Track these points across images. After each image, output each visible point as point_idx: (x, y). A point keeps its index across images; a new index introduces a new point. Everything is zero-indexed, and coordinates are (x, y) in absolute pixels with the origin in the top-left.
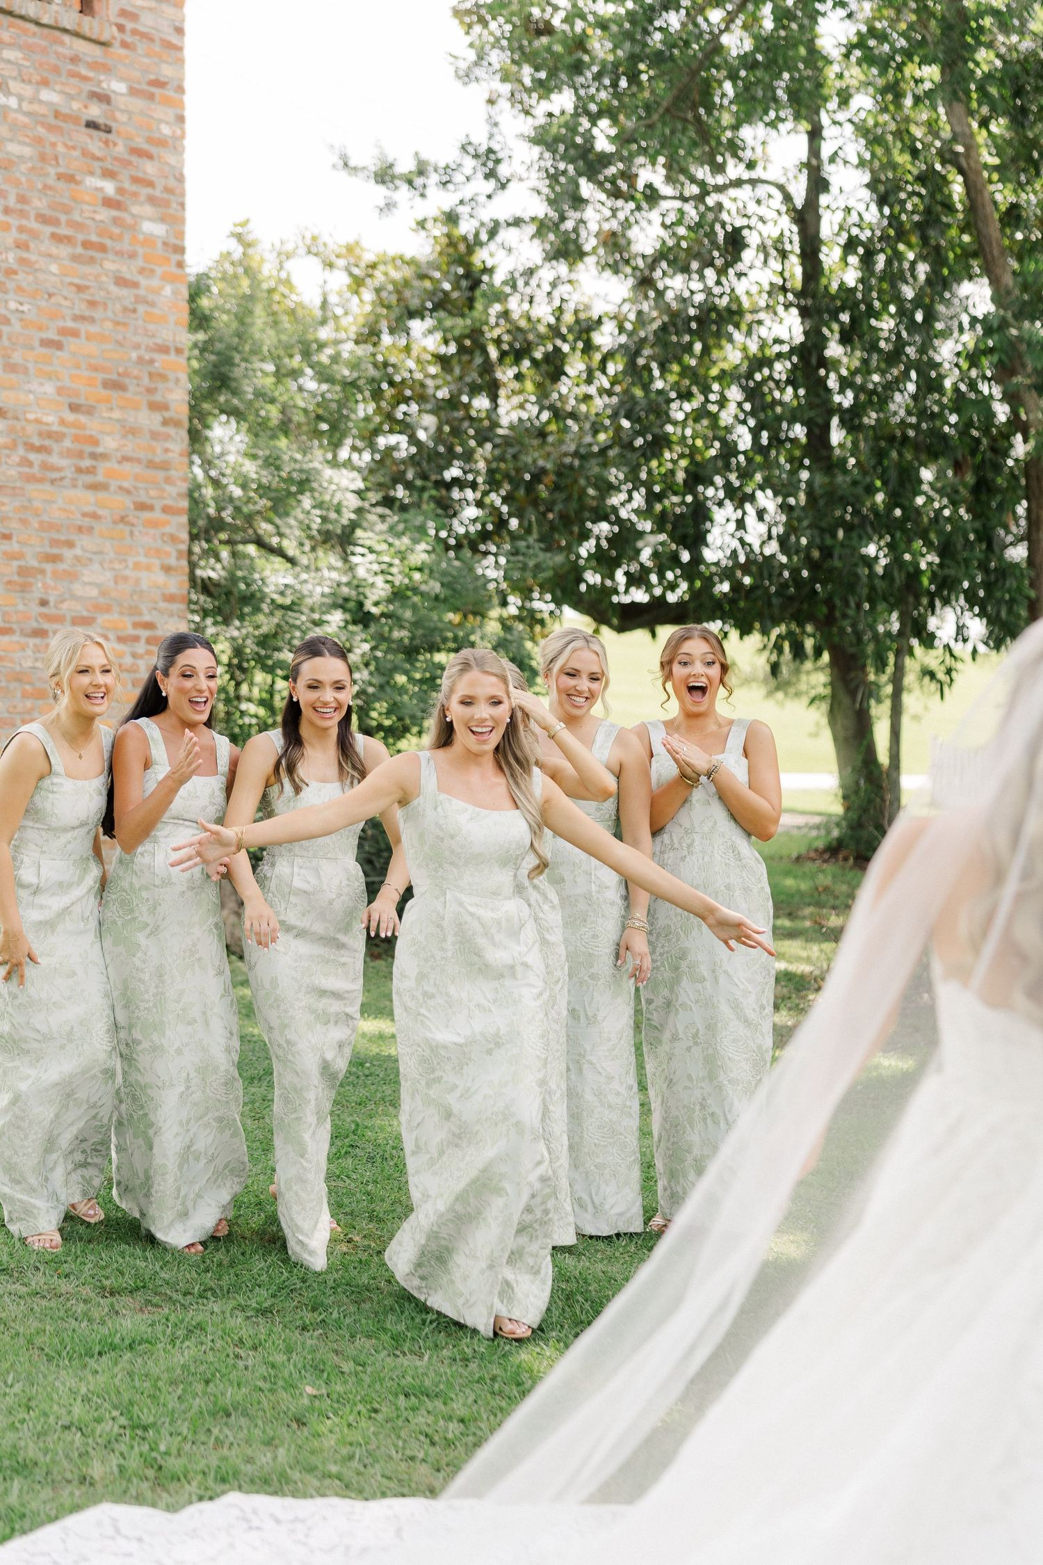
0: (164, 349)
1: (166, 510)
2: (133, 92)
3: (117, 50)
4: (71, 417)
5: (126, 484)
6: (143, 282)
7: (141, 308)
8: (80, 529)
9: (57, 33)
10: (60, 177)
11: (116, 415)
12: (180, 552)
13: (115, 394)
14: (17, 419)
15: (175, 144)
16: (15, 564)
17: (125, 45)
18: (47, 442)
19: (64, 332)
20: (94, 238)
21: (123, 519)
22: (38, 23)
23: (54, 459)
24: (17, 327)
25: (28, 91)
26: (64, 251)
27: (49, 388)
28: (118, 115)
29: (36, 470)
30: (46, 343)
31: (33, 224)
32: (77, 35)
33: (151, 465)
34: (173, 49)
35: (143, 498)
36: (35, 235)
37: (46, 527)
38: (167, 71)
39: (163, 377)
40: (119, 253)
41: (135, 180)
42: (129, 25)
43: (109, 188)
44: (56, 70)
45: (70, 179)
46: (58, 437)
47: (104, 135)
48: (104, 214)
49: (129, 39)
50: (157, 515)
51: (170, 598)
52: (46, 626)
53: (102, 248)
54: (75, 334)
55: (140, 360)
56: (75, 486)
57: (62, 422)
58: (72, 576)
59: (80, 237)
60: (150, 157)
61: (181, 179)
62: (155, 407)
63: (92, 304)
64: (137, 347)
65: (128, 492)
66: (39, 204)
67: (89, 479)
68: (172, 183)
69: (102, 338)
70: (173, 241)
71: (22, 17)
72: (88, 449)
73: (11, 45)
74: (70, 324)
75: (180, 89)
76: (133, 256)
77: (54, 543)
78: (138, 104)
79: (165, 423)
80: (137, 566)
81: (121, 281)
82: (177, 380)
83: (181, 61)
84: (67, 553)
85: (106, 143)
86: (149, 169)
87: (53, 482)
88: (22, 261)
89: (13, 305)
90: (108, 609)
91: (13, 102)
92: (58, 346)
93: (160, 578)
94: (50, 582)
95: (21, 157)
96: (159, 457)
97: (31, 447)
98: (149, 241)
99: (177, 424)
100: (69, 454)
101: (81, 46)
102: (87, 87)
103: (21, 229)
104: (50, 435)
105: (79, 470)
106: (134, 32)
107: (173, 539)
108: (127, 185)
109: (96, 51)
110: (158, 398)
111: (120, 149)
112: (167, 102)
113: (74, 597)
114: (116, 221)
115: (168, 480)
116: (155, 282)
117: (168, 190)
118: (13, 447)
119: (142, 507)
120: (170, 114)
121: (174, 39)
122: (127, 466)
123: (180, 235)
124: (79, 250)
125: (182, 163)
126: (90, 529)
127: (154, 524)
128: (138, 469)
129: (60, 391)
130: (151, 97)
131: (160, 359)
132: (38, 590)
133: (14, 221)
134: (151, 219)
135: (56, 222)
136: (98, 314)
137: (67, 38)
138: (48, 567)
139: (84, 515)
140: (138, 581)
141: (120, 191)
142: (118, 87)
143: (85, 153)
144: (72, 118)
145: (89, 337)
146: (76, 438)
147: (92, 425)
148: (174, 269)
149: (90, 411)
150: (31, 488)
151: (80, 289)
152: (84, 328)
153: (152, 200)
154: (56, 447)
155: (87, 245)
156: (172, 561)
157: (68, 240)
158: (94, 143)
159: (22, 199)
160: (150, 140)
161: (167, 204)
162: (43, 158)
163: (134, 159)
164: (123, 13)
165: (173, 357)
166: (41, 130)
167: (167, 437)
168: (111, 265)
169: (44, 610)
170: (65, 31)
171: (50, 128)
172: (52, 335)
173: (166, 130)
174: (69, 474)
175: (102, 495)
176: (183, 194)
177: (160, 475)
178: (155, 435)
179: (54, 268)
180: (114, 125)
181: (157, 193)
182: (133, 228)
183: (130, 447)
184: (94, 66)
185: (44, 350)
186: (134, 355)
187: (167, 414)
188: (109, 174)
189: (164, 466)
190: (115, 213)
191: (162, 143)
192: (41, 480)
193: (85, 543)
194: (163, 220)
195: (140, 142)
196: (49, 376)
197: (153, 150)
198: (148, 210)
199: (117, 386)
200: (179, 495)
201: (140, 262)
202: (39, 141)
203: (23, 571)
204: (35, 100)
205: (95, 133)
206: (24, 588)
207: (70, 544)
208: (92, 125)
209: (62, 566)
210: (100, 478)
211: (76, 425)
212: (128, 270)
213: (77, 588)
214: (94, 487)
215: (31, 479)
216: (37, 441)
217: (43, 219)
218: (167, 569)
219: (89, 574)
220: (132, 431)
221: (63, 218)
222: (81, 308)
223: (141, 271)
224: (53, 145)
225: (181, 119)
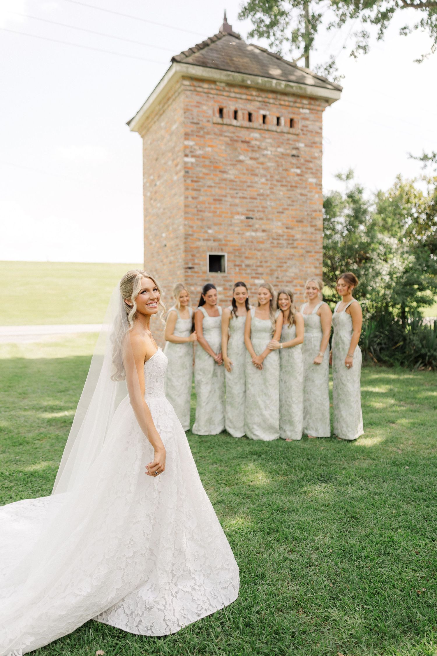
0: (315, 211)
1: (315, 252)
2: (306, 146)
3: (301, 136)
4: (286, 230)
5: (303, 246)
6: (309, 194)
7: (308, 201)
8: (289, 259)
9: (283, 134)
10: (283, 170)
11: (300, 229)
12: (320, 264)
13: (300, 224)
14: (269, 231)
15: (320, 158)
16: (269, 269)
17: (303, 134)
18: (279, 237)
19: (284, 209)
20: (294, 184)
21: (302, 255)
22: (276, 132)
23: (281, 241)
24: (270, 209)
25: (274, 149)
26: (284, 189)
27: (279, 224)
28: (302, 153)
29: (275, 245)
30: (278, 212)
31: (275, 183)
32: (288, 133)
33: (311, 241)
34: (319, 134)
35: (308, 249)
36: (275, 185)
37: (278, 259)
38: (317, 139)
39: (315, 218)
40: (302, 188)
41: (307, 168)
42: (305, 129)
43: (298, 171)
44: (282, 143)
45: (286, 170)
46: (282, 236)
47: (297, 158)
48: (297, 178)
49: (305, 132)
50: (313, 254)
51: (317, 275)
52: (278, 283)
53: (296, 187)
54: (287, 209)
55: (308, 215)
56: (287, 247)
57: (283, 232)
58: (286, 271)
59: (289, 184)
60: (311, 162)
61: (321, 167)
62: (312, 226)
63: (293, 201)
64: (307, 211)
65: (304, 248)
66: (277, 177)
67: (292, 246)
68: (318, 168)
69: (296, 210)
70: (318, 183)
71: (273, 131)
72: (291, 238)
73: (269, 138)
74: (286, 207)
75: (321, 144)
76: (306, 188)
77: (281, 263)
78: (308, 149)
79: (316, 230)
80: (306, 267)
81: (302, 195)
82: (319, 219)
83: (321, 137)
84: (285, 265)
85: (298, 160)
86: (311, 165)
87: (281, 247)
88: (272, 193)
89: (269, 203)
90: (297, 278)
91: (269, 153)
92: (283, 213)
93: (314, 270)
94: (279, 272)
95: (272, 167)
96: (313, 238)
97: (274, 239)
98: (311, 184)
99: (319, 230)
100: (286, 240)
101: (290, 136)
102: (291, 146)
103: (271, 184)
104: (280, 235)
105: (288, 244)
106: (307, 131)
107: (318, 260)
108: (304, 170)
109: (295, 137)
110: (313, 224)
111: (302, 161)
112: (317, 147)
113: (287, 276)
114: (301, 180)
115: (316, 245)
116: (313, 194)
117: (317, 170)
118: (268, 239)
119: (308, 252)
120: (318, 150)
121: (319, 131)
122: (303, 242)
123: (321, 181)
124: (289, 188)
125: (321, 163)
126: (292, 259)
127: (312, 256)
128: (307, 242)
129: (283, 224)
130: (312, 147)
131: (314, 214)
132: (276, 274)
133: (269, 183)
134: (312, 178)
135: (281, 181)
136: (295, 204)
137: (286, 135)
138: (279, 269)
139: (290, 255)
140: (306, 271)
141: (302, 172)
142: (301, 145)
143: (291, 163)
144: (288, 155)
145: (292, 210)
146: (288, 236)
147: (292, 232)
148: (319, 190)
149: (292, 228)
150: (274, 249)
151: (289, 198)
152: (290, 208)
153: (312, 173)
154: (281, 238)
155: (291, 186)
156: (318, 265)
157: (286, 186)
158: (294, 160)
159: (272, 177)
160: (312, 158)
161: (316, 173)
162: (278, 166)
163: (307, 163)
164: (303, 126)
165: (318, 213)
166: (277, 159)
167: (316, 234)
168: (299, 191)
169: (278, 280)
170: (284, 133)
171: (280, 158)
172: (281, 210)
173: (316, 155)
174: (286, 245)
175: (296, 250)
176: (321, 170)
177: (314, 244)
178: (312, 233)
179: (281, 193)
180: (300, 155)
181: (314, 171)
182: (306, 181)
183: (304, 237)
184: (295, 141)
185: (278, 214)
186: (306, 213)
187: (316, 228)
188: (298, 168)
189: (315, 241)
190: (300, 177)
191: (315, 158)
192: (277, 247)
193: (289, 263)
194: (315, 177)
195: (308, 158)
196: (280, 221)
197: (312, 160)
198: (311, 175)
199: (301, 221)
200: (320, 248)
201: (308, 189)
202: (277, 162)
203: (271, 270)
204: (276, 151)
205: (294, 158)
206: (271, 275)
207: (286, 263)
208: (293, 156)
209: (283, 269)
210: (295, 245)
211: (288, 232)
212: (304, 192)
213: (288, 274)
214: (293, 248)
215: (273, 247)
216: (275, 237)
217: (278, 181)
218: (316, 268)
219: (291, 270)
220: (305, 233)
221: (284, 180)
222: (289, 202)
223: (308, 192)
224: (281, 162)
225: (321, 151)
